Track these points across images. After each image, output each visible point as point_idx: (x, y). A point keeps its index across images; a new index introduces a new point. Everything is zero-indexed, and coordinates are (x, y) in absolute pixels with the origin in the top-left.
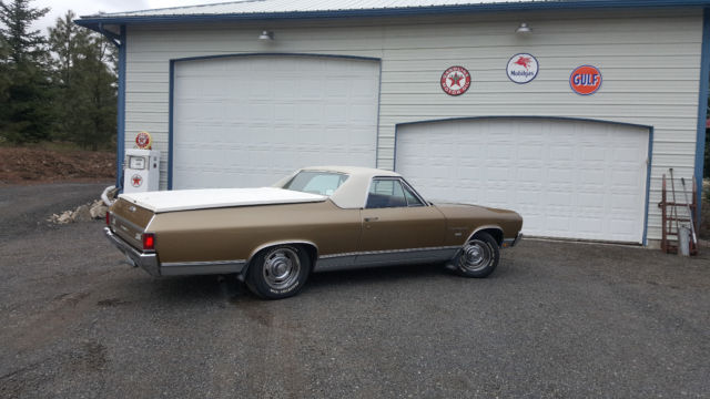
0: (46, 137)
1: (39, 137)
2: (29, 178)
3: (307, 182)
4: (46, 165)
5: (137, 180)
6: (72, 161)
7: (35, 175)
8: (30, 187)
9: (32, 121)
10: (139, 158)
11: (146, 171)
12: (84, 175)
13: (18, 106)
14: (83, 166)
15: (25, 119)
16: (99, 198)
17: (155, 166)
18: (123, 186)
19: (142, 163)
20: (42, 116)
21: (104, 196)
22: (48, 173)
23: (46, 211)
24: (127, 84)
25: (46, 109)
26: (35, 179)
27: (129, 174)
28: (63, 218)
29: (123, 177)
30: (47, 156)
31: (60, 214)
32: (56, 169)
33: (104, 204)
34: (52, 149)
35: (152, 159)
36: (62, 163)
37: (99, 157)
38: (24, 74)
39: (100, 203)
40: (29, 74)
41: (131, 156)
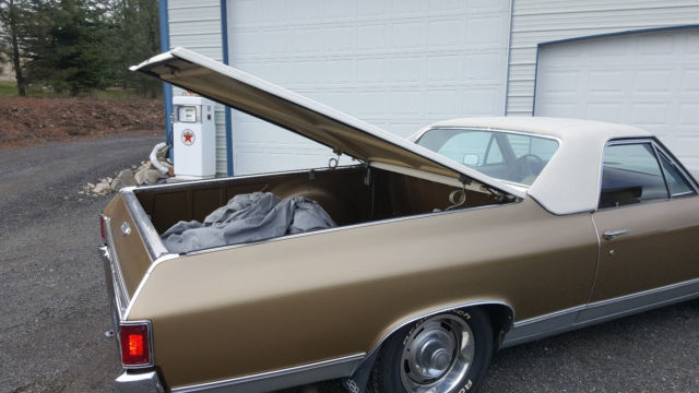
0: (95, 85)
1: (90, 86)
2: (76, 134)
3: (442, 145)
4: (97, 117)
5: (188, 137)
6: (126, 112)
7: (83, 130)
8: (75, 144)
9: (79, 66)
10: (191, 108)
11: (199, 125)
12: (139, 127)
13: (65, 50)
14: (138, 117)
15: (73, 66)
16: (147, 159)
17: (209, 117)
18: (172, 144)
19: (193, 114)
20: (89, 61)
21: (153, 157)
22: (98, 126)
23: (79, 180)
24: (170, 12)
25: (94, 53)
26: (83, 134)
27: (178, 130)
28: (99, 188)
29: (172, 132)
30: (97, 107)
31: (96, 182)
32: (107, 121)
33: (153, 167)
34: (102, 98)
35: (205, 108)
36: (115, 114)
37: (157, 105)
38: (68, 14)
39: (147, 165)
40: (73, 13)
41: (180, 107)
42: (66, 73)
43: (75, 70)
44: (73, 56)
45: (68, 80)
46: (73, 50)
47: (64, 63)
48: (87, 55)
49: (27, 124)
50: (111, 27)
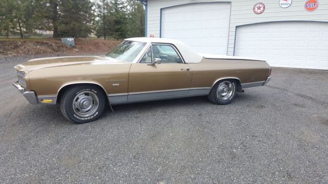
13: (117, 27)
15: (119, 31)
20: (124, 30)
25: (126, 27)
38: (118, 16)
40: (120, 15)
42: (117, 33)
43: (120, 33)
44: (119, 29)
45: (118, 35)
46: (119, 27)
47: (117, 31)
48: (123, 28)
49: (109, 47)
50: (130, 19)
